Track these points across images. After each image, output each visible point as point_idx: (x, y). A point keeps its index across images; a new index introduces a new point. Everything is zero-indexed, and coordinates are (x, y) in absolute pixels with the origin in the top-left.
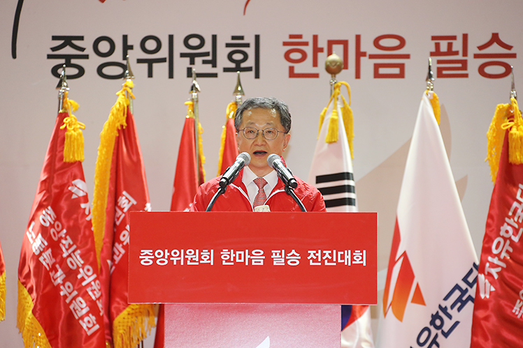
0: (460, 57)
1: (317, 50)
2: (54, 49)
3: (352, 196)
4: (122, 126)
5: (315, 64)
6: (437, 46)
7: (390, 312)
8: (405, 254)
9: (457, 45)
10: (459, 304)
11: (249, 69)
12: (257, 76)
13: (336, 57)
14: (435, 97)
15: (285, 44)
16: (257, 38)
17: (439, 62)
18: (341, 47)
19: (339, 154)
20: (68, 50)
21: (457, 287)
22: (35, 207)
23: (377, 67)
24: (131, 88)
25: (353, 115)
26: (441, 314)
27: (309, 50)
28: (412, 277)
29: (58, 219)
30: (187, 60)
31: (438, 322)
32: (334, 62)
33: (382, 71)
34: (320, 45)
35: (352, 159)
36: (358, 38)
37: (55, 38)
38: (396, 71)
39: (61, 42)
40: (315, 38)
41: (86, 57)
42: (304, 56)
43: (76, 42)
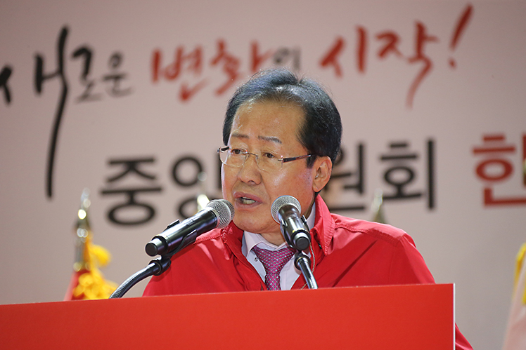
2: (110, 180)
11: (416, 196)
12: (431, 205)
15: (477, 152)
16: (431, 145)
20: (132, 181)
27: (515, 159)
37: (113, 163)
39: (117, 170)
41: (158, 190)
42: (508, 169)
43: (147, 168)
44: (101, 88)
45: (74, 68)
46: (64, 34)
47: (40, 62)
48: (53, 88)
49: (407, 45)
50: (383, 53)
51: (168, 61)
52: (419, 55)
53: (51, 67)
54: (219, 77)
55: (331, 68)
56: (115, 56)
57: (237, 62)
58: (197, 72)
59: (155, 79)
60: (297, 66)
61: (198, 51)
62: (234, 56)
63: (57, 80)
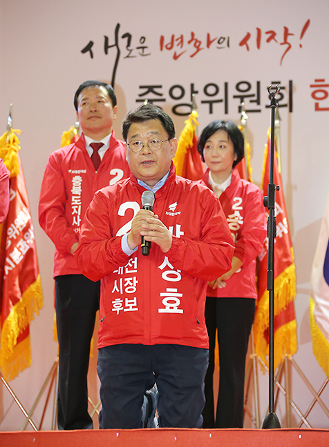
2: (140, 95)
4: (189, 146)
11: (285, 106)
12: (291, 110)
15: (312, 86)
16: (291, 82)
24: (197, 119)
30: (238, 100)
37: (141, 87)
39: (145, 90)
41: (164, 100)
42: (326, 95)
43: (157, 90)
44: (136, 52)
45: (123, 42)
46: (118, 26)
47: (106, 39)
48: (112, 51)
49: (280, 37)
50: (268, 41)
51: (167, 41)
52: (285, 42)
53: (112, 42)
54: (191, 49)
55: (244, 46)
56: (142, 38)
57: (200, 42)
58: (182, 47)
59: (161, 49)
60: (228, 45)
61: (182, 37)
62: (199, 39)
63: (115, 48)
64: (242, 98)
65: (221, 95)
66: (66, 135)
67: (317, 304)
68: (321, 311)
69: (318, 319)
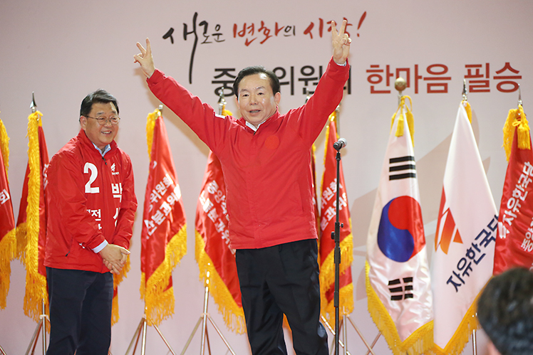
0: (484, 78)
1: (389, 75)
2: (216, 77)
3: (413, 171)
5: (388, 84)
6: (469, 71)
7: (439, 248)
8: (449, 209)
9: (483, 71)
10: (485, 242)
12: (349, 93)
13: (402, 79)
14: (468, 106)
15: (368, 71)
17: (470, 82)
18: (405, 73)
19: (405, 144)
20: (225, 78)
21: (484, 231)
22: (205, 181)
23: (429, 85)
25: (414, 118)
26: (473, 249)
27: (384, 75)
28: (453, 225)
29: (219, 189)
30: (303, 83)
31: (471, 254)
32: (400, 83)
33: (432, 88)
34: (391, 72)
35: (414, 147)
36: (416, 67)
37: (216, 70)
38: (442, 88)
39: (220, 73)
40: (388, 67)
42: (381, 79)
43: (230, 72)
44: (211, 39)
45: (200, 30)
46: (196, 15)
47: (185, 26)
48: (191, 37)
51: (240, 29)
53: (190, 29)
54: (261, 36)
55: (309, 34)
56: (218, 25)
57: (269, 31)
58: (253, 34)
59: (235, 36)
60: (294, 34)
61: (253, 25)
62: (268, 28)
63: (193, 34)
64: (306, 81)
65: (287, 78)
66: (151, 116)
67: (371, 268)
68: (374, 274)
69: (373, 281)
